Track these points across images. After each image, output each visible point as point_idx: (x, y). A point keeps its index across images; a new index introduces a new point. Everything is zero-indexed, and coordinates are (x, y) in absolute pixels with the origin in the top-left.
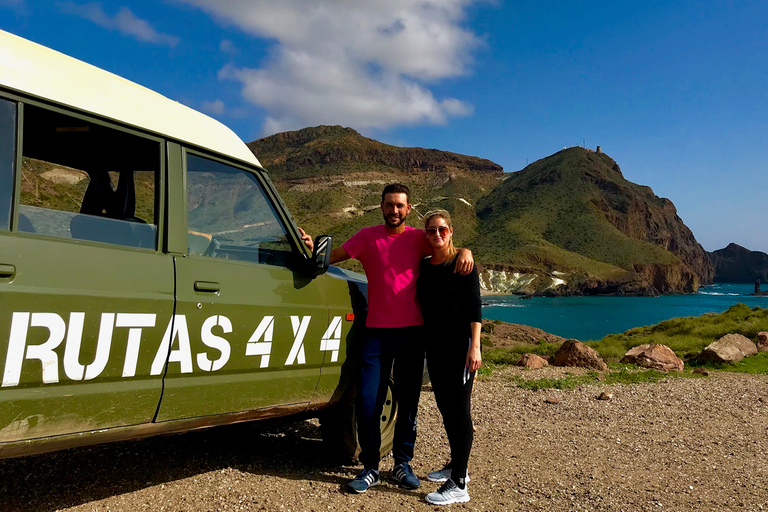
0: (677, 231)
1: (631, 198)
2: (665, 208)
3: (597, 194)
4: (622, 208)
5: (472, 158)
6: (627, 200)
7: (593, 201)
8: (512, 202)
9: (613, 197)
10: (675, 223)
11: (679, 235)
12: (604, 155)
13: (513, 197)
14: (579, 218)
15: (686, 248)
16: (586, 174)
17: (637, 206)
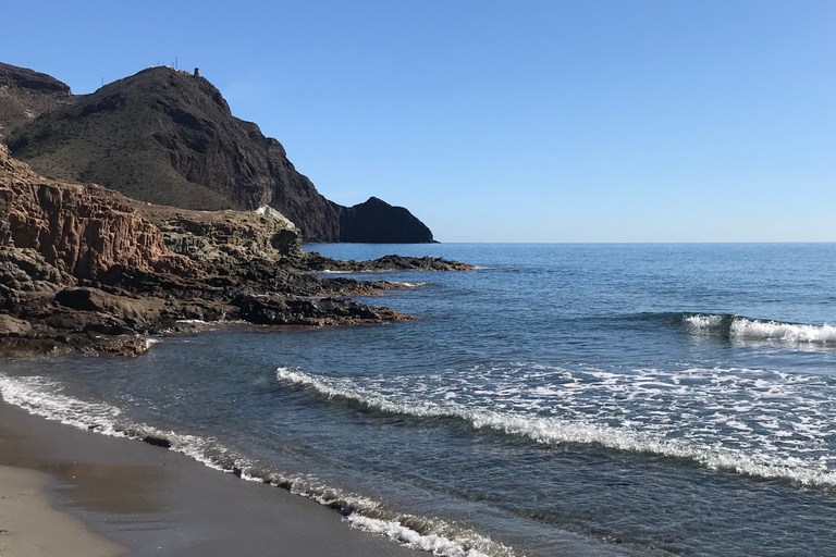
0: (285, 179)
1: (211, 135)
2: (270, 150)
3: (168, 127)
4: (199, 146)
5: (22, 70)
6: (207, 137)
7: (157, 136)
8: (57, 133)
9: (189, 131)
10: (282, 168)
11: (287, 183)
12: (203, 79)
13: (59, 126)
14: (130, 155)
15: (298, 199)
16: (158, 102)
17: (221, 144)
